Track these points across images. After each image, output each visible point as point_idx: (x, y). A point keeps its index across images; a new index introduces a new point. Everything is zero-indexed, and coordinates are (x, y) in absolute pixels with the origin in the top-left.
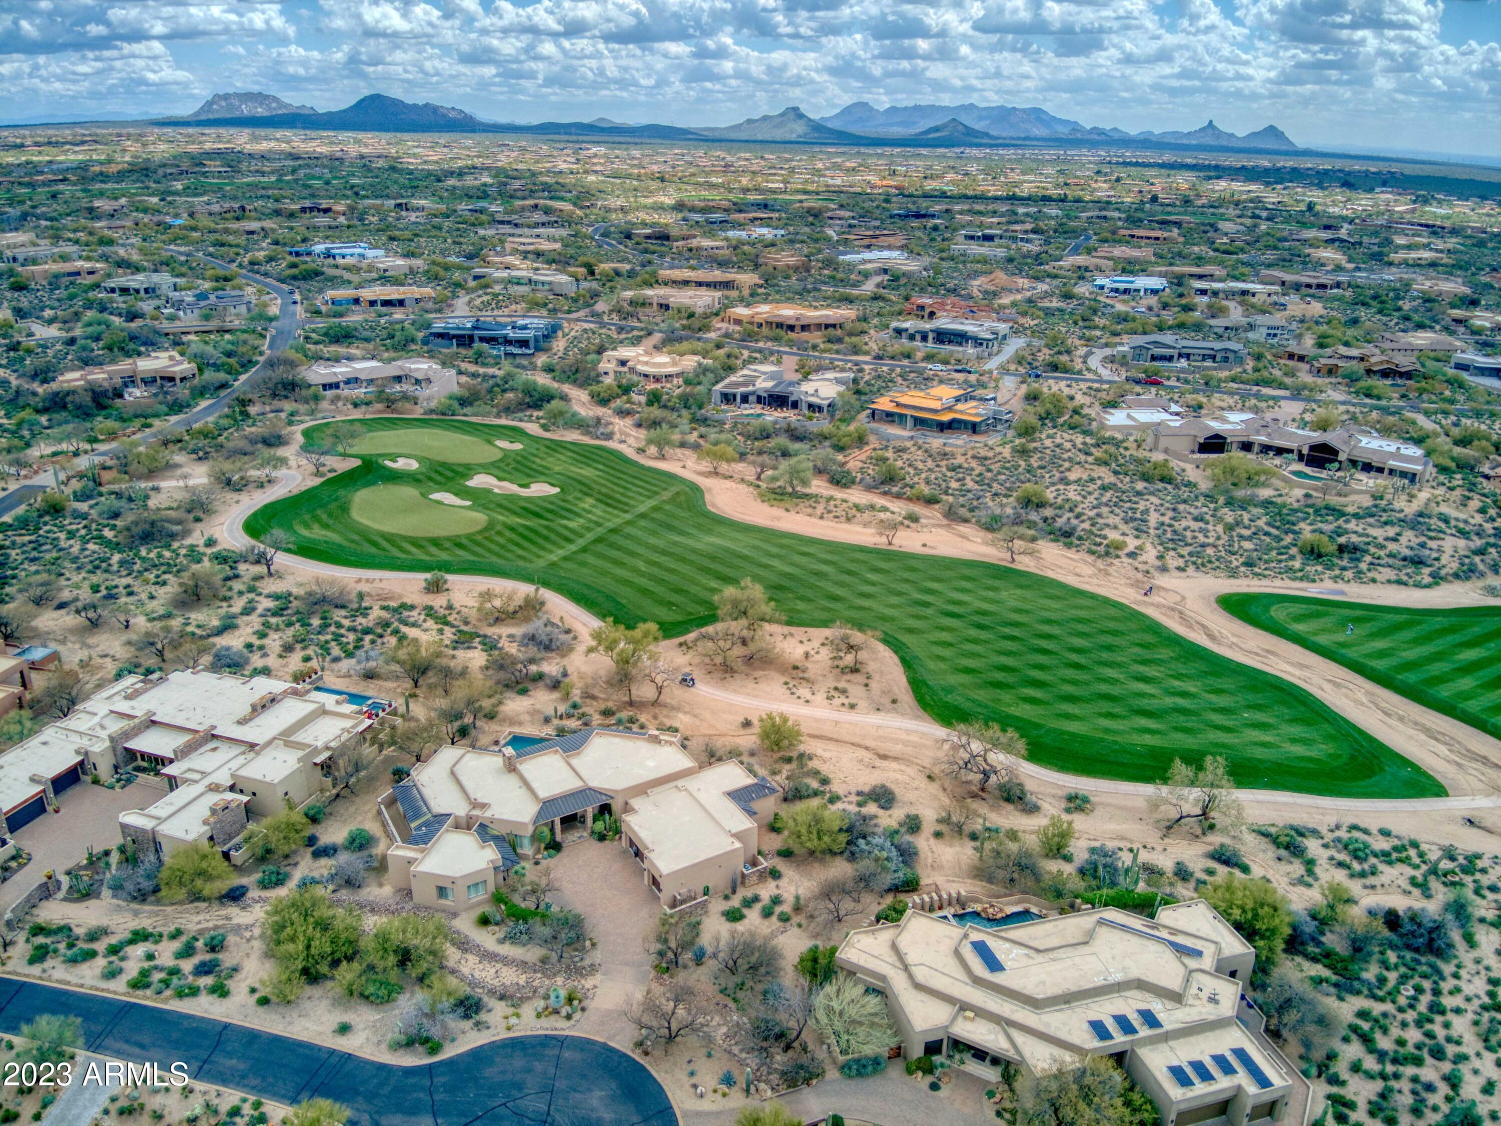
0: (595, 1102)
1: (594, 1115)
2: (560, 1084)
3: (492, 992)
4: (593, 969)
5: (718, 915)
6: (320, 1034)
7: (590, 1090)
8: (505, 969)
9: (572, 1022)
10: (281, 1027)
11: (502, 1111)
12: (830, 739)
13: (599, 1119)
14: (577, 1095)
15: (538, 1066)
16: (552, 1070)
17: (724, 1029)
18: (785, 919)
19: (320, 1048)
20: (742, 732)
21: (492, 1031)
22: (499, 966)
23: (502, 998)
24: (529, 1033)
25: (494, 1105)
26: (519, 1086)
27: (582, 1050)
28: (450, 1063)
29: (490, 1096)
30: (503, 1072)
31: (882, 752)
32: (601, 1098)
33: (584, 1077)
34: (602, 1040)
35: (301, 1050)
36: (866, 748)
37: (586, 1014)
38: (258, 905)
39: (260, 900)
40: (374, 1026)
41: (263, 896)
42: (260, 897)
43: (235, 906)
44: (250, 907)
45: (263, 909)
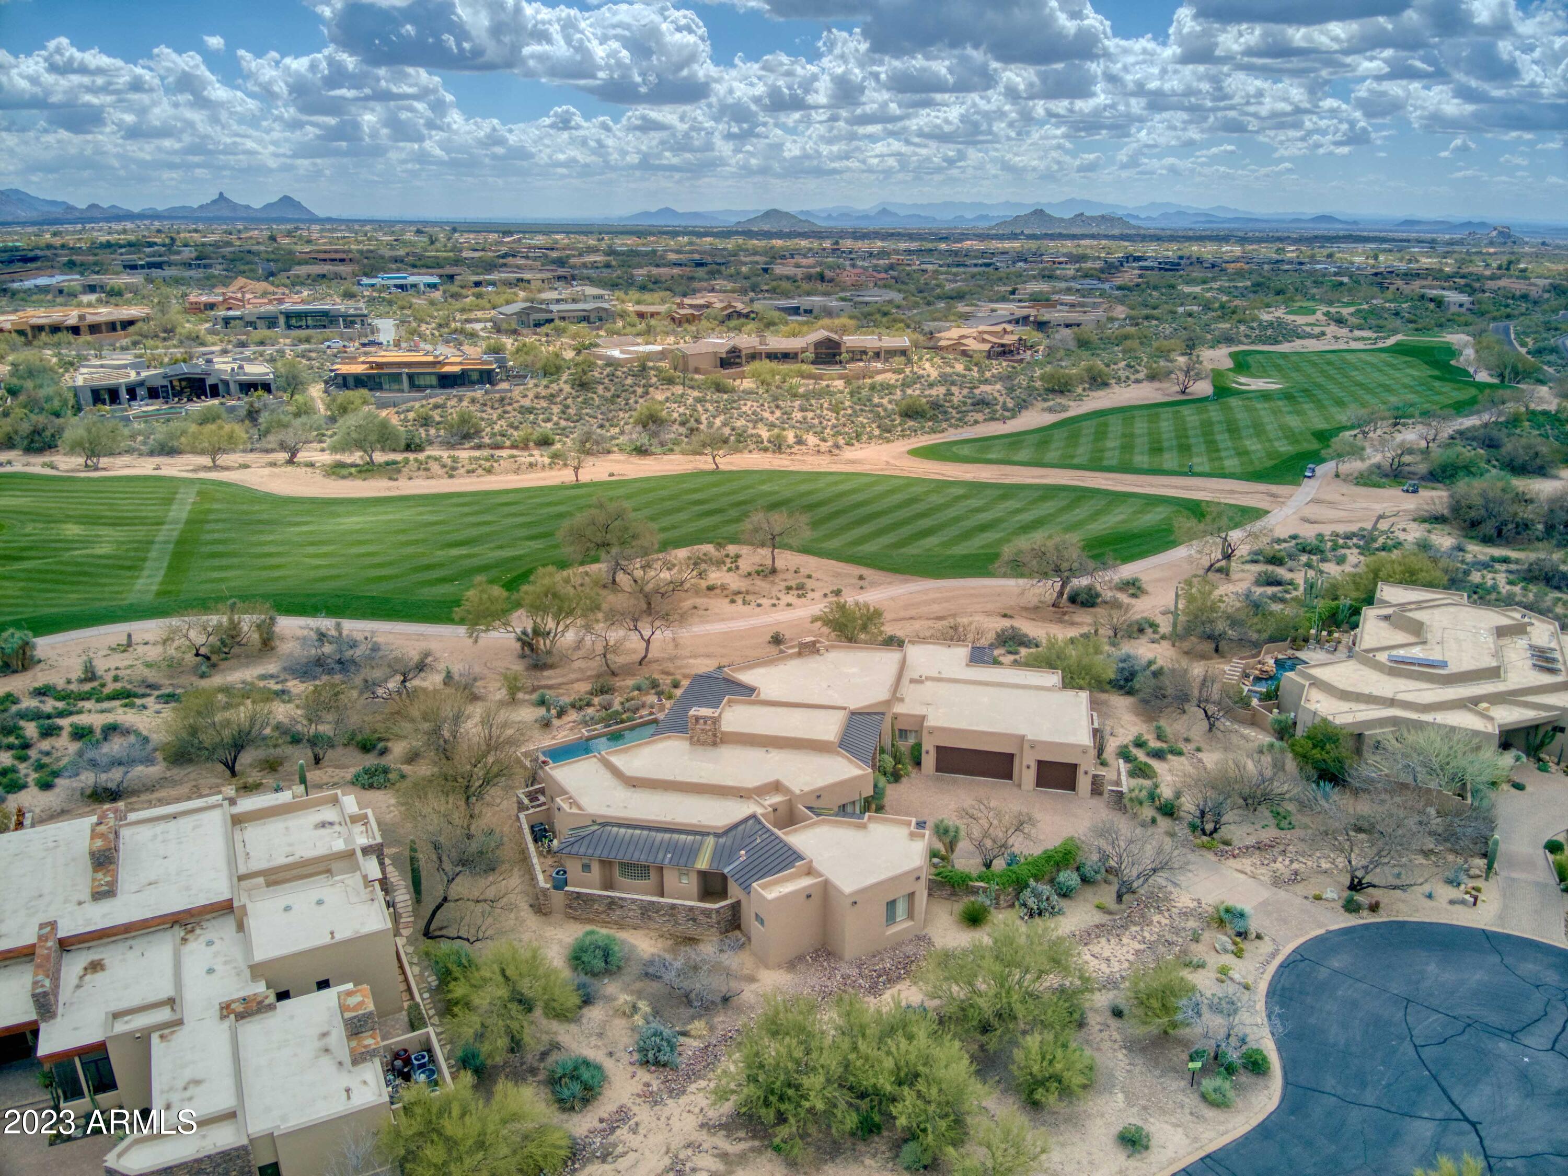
0: (1449, 977)
2: (1397, 989)
7: (1420, 973)
9: (1267, 937)
14: (1425, 984)
15: (1348, 993)
26: (1382, 1022)
29: (1392, 1053)
32: (1442, 969)
33: (1389, 967)
38: (622, 1133)
39: (612, 1125)
40: (1145, 1108)
41: (605, 1116)
42: (601, 1121)
43: (583, 1166)
44: (615, 1145)
45: (642, 1131)
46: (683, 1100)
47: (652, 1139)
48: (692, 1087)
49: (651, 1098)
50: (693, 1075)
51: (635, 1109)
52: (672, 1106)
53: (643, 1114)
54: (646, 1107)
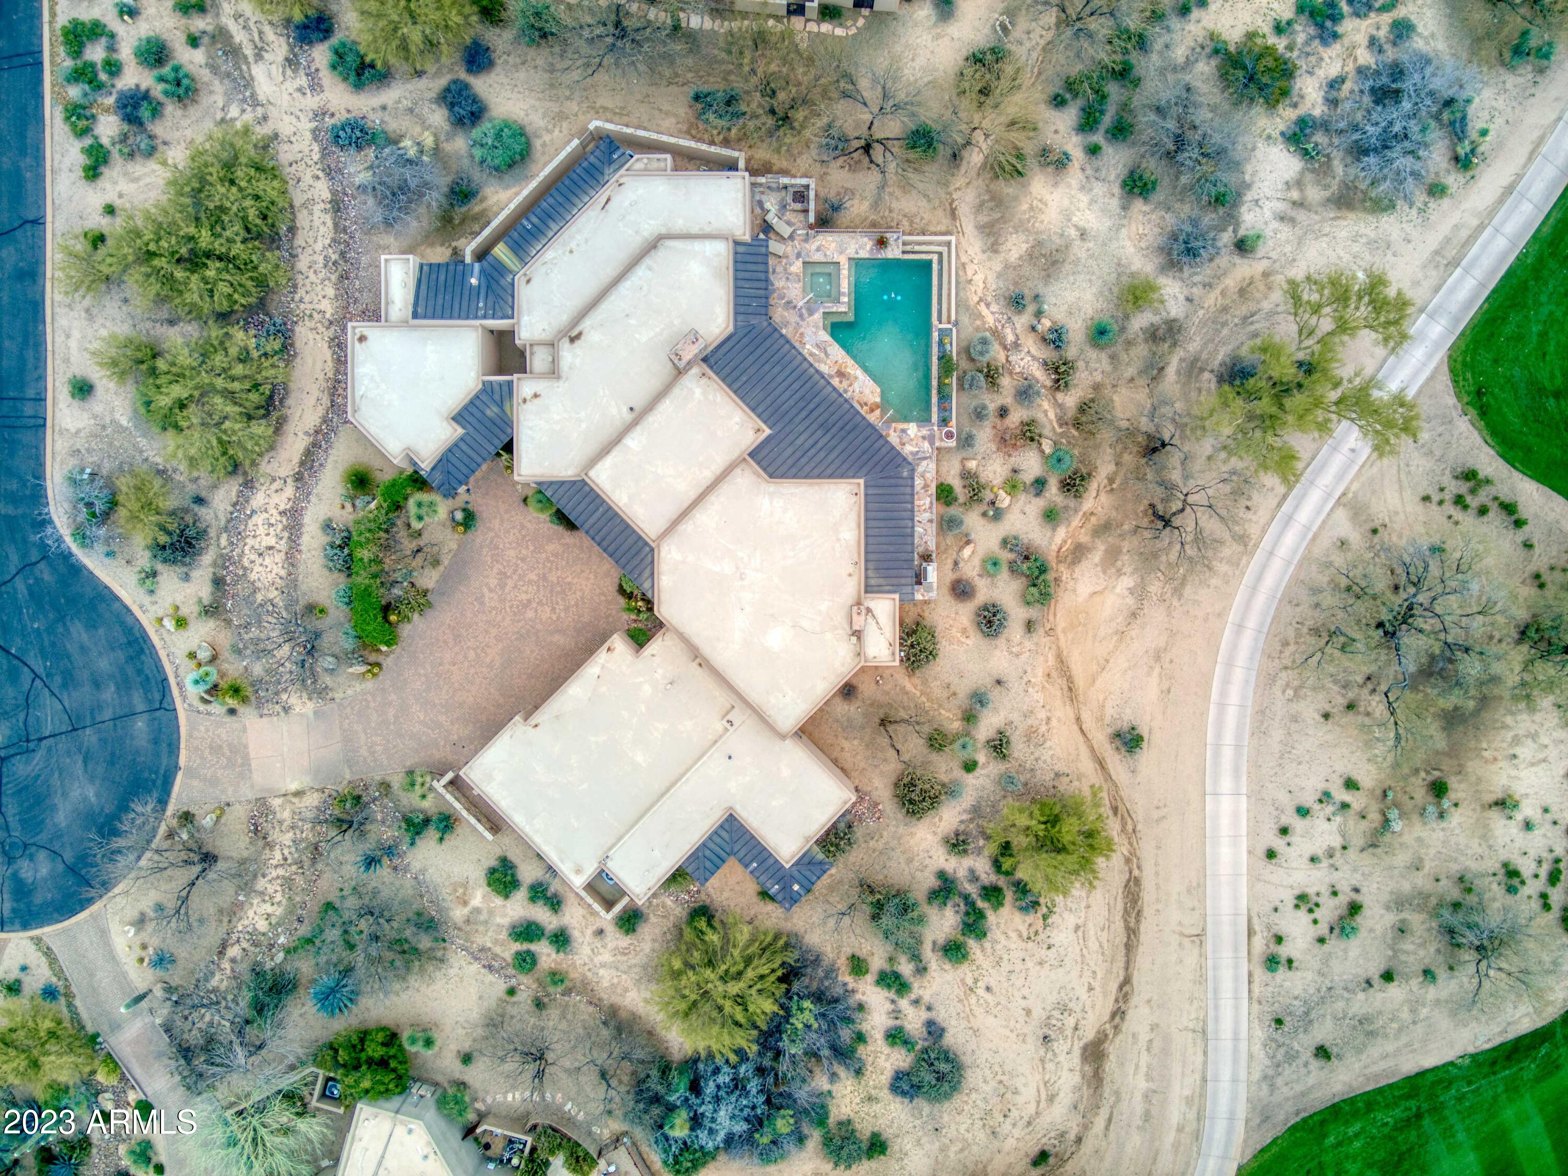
0: (75, 793)
1: (57, 800)
2: (89, 737)
3: (224, 561)
4: (320, 693)
5: (498, 852)
6: (67, 361)
7: (92, 779)
8: (279, 557)
9: (202, 707)
10: (58, 297)
11: (27, 676)
12: (1132, 933)
13: (54, 808)
14: (80, 763)
15: (109, 694)
16: (107, 714)
17: (262, 926)
18: (526, 961)
19: (42, 378)
20: (1100, 738)
21: (146, 600)
22: (283, 545)
23: (218, 582)
24: (162, 654)
25: (31, 662)
26: (69, 680)
27: (156, 741)
28: (76, 570)
29: (42, 651)
30: (83, 649)
31: (1112, 1049)
32: (85, 799)
33: (112, 761)
34: (182, 761)
35: (30, 354)
36: (1118, 1014)
37: (228, 719)
38: (303, 81)
39: (313, 76)
40: (104, 427)
41: (321, 75)
42: (317, 70)
43: (289, 44)
44: (294, 71)
45: (297, 95)
46: (308, 136)
47: (286, 97)
48: (316, 147)
49: (320, 114)
50: (325, 153)
51: (317, 99)
52: (306, 126)
53: (312, 102)
54: (315, 107)
